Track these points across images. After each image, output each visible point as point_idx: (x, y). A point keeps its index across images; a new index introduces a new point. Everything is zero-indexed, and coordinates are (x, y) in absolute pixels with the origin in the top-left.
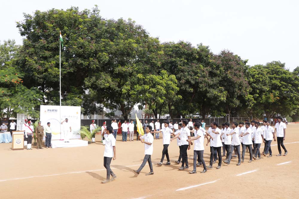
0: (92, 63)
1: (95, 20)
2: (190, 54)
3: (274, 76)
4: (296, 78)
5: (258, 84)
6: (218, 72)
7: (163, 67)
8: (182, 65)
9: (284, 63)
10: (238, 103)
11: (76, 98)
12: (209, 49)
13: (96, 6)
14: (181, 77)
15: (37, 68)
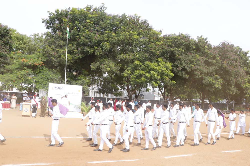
0: (97, 51)
1: (101, 15)
2: (187, 44)
6: (215, 61)
7: (163, 56)
8: (180, 54)
10: (236, 90)
11: (84, 79)
12: (207, 40)
13: (103, 4)
14: (178, 65)
15: (53, 54)
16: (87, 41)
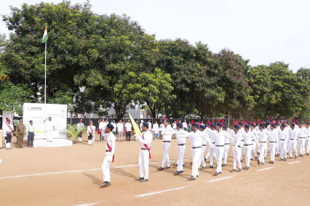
0: (81, 60)
1: (86, 15)
2: (187, 52)
3: (276, 76)
4: (299, 79)
5: (259, 85)
6: (217, 71)
7: (158, 65)
8: (178, 63)
9: (288, 64)
10: (238, 104)
11: (65, 96)
12: (207, 47)
14: (176, 76)
15: (23, 64)
16: (69, 47)
